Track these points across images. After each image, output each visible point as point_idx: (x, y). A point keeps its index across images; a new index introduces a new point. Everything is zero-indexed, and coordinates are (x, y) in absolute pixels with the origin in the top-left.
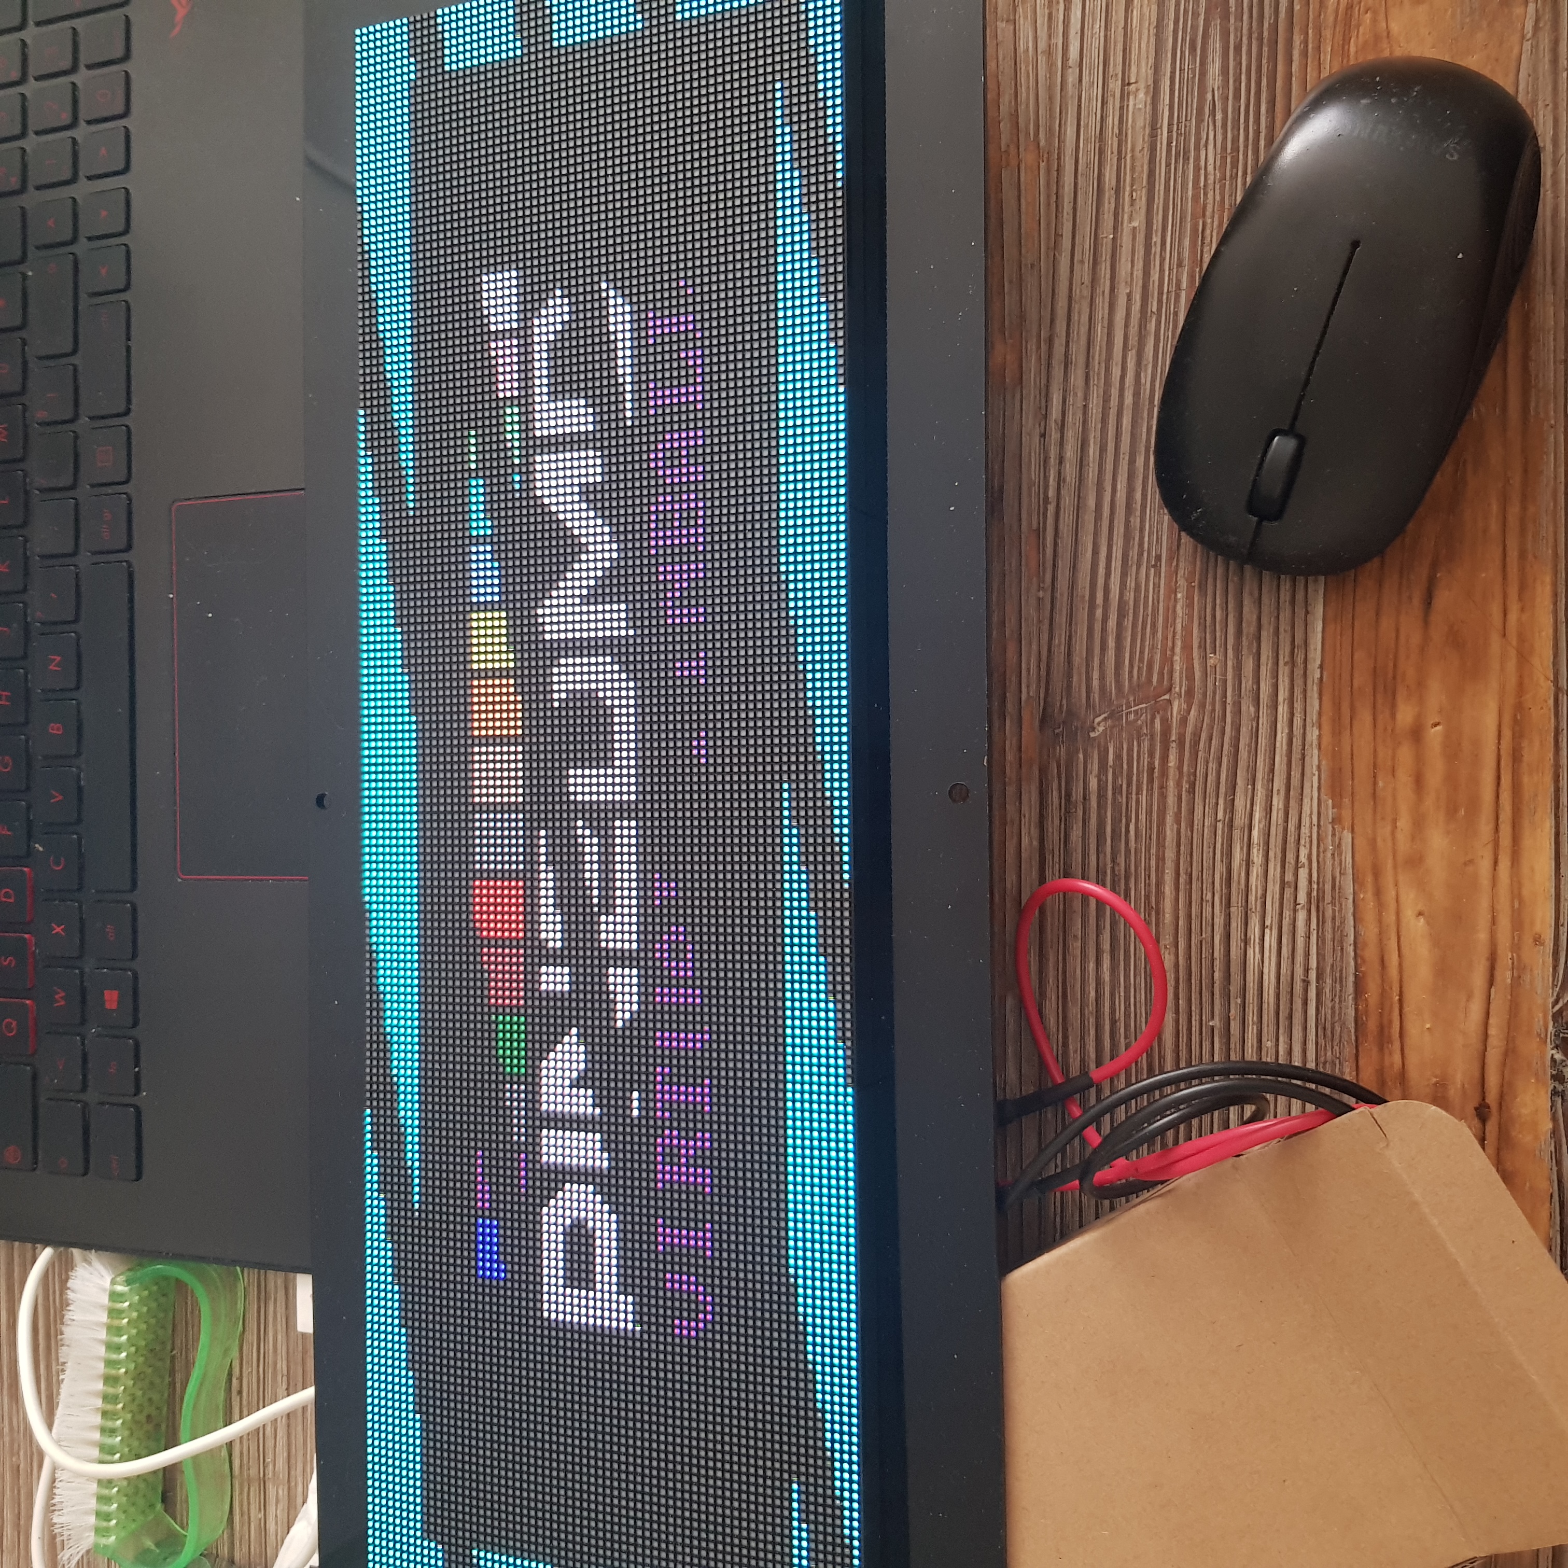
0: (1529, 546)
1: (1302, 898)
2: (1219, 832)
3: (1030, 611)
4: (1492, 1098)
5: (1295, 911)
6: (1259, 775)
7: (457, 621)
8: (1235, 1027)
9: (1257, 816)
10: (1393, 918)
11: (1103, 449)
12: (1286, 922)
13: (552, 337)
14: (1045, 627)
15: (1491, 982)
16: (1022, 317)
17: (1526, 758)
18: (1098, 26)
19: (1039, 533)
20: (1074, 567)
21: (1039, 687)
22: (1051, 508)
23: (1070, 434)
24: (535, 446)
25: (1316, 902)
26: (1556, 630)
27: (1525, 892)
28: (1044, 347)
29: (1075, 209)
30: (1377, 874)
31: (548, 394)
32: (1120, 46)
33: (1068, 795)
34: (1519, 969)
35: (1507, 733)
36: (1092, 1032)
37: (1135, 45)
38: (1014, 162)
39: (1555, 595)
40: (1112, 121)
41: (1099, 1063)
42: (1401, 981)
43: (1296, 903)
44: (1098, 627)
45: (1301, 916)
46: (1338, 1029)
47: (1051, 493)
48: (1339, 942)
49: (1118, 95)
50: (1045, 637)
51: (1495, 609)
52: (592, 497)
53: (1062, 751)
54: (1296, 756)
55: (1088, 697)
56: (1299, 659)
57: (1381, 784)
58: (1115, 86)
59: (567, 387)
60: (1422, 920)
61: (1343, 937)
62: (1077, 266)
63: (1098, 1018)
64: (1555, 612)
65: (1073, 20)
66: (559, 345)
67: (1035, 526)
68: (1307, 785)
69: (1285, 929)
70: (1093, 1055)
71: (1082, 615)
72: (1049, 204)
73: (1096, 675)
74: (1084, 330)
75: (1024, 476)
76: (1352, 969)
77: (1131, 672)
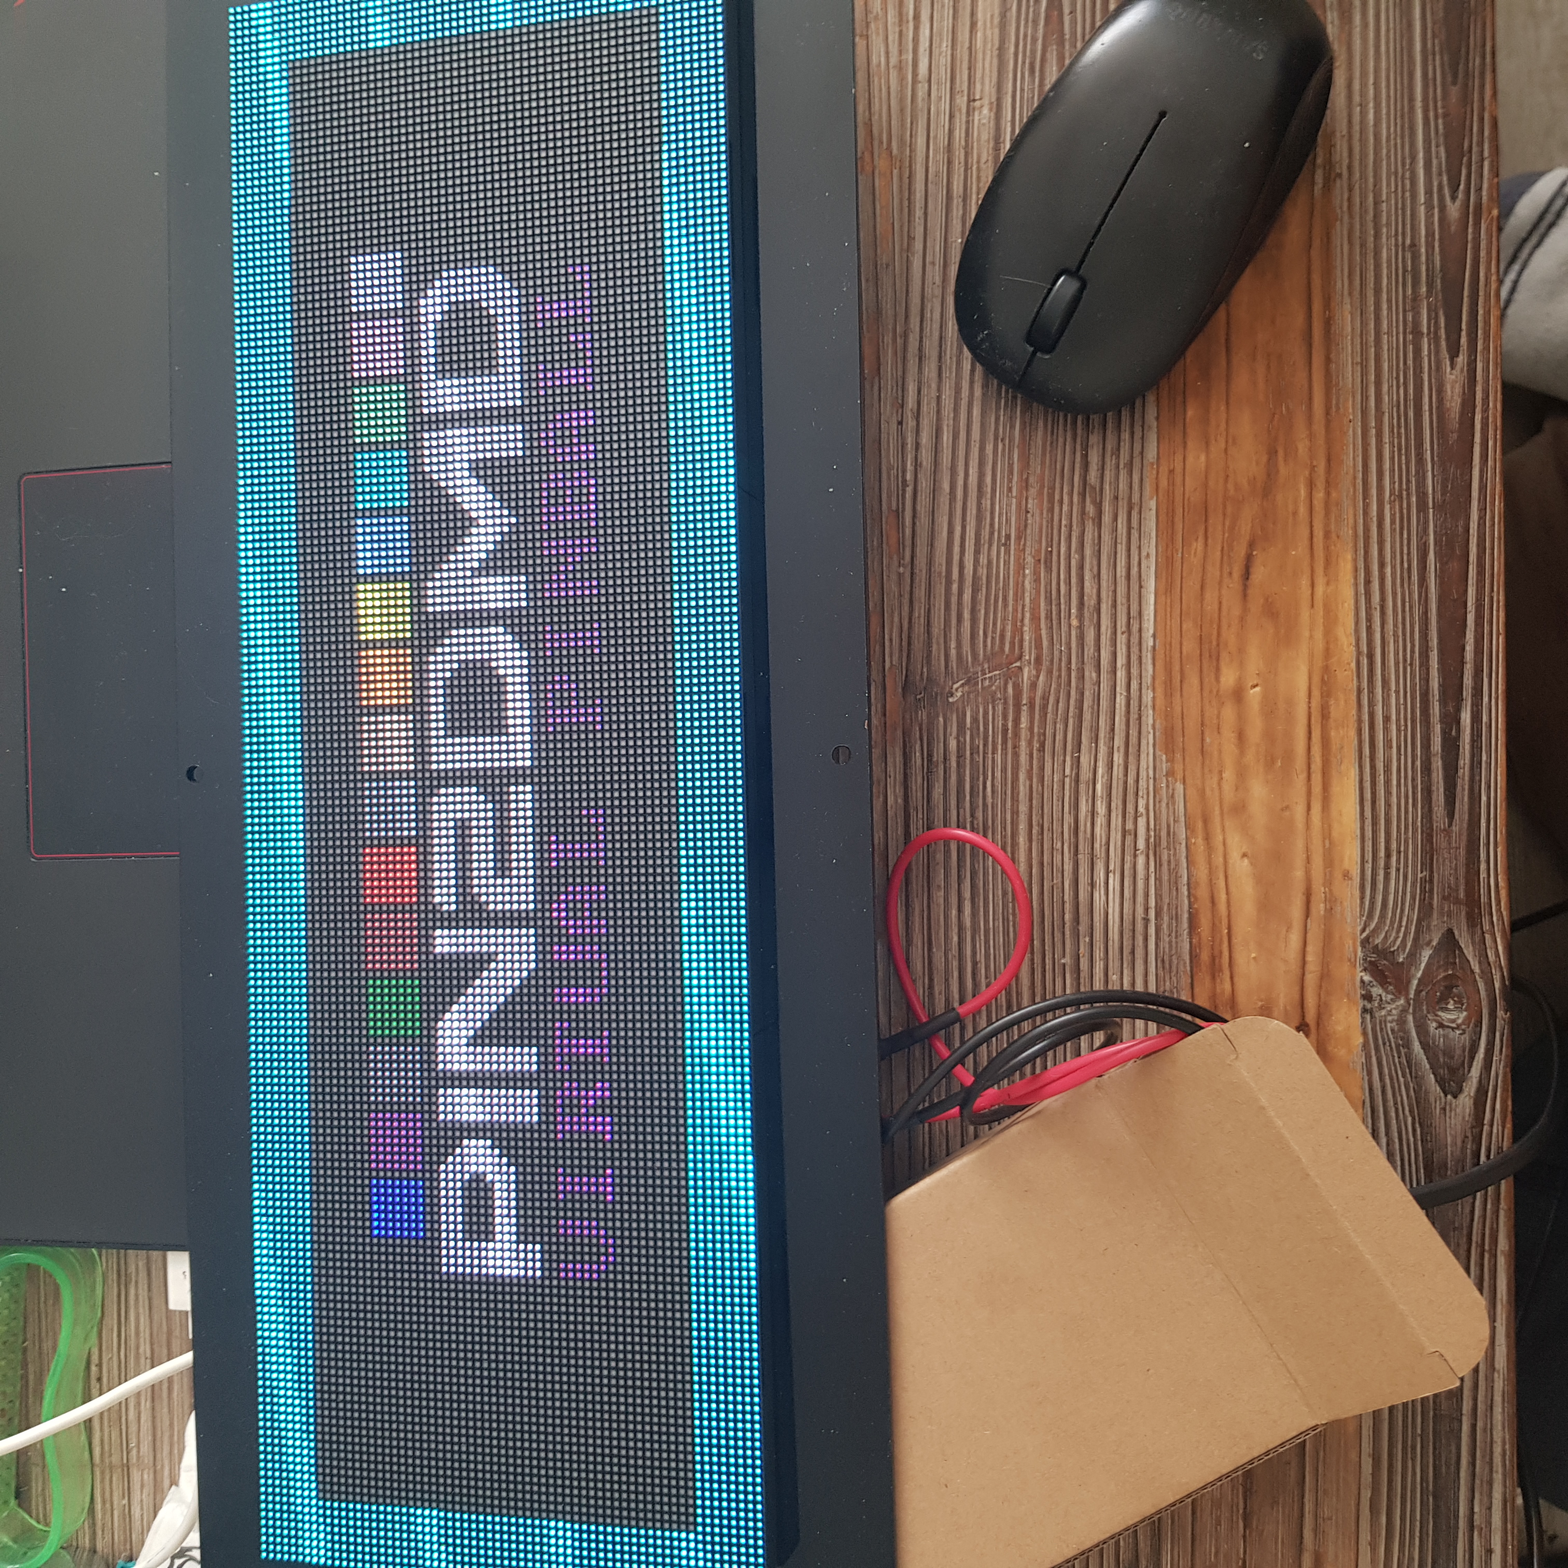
0: (1333, 527)
1: (1141, 844)
2: (1067, 787)
3: (891, 586)
4: (1311, 1018)
5: (1135, 856)
6: (1102, 735)
7: (343, 592)
8: (1084, 964)
9: (1100, 771)
10: (1221, 859)
11: (955, 437)
12: (1127, 866)
13: (439, 317)
14: (906, 601)
15: (1307, 913)
16: (879, 311)
17: (1332, 715)
18: (946, 45)
19: (898, 514)
20: (932, 545)
21: (900, 657)
22: (909, 490)
23: (925, 423)
24: (422, 422)
25: (1154, 848)
26: (1357, 602)
27: (1335, 834)
28: (899, 341)
29: (926, 214)
30: (1206, 821)
31: (435, 372)
32: (965, 65)
33: (930, 756)
34: (1331, 901)
35: (1316, 693)
36: (956, 974)
37: (979, 65)
38: (868, 168)
39: (1356, 570)
40: (959, 134)
41: (962, 1002)
42: (1229, 916)
43: (1136, 850)
44: (954, 599)
45: (1141, 860)
46: (1175, 961)
47: (909, 476)
48: (1175, 882)
49: (964, 110)
50: (906, 608)
51: (1305, 582)
52: (482, 473)
53: (923, 715)
54: (1134, 716)
55: (947, 667)
56: (1135, 628)
57: (1208, 740)
58: (962, 101)
59: (455, 366)
60: (1246, 861)
61: (1178, 877)
62: (929, 267)
63: (960, 959)
64: (1356, 585)
65: (921, 39)
66: (446, 325)
67: (894, 507)
68: (1144, 742)
69: (1126, 873)
70: (956, 996)
71: (940, 589)
72: (901, 210)
73: (953, 645)
74: (936, 326)
75: (884, 461)
76: (1186, 907)
77: (985, 642)
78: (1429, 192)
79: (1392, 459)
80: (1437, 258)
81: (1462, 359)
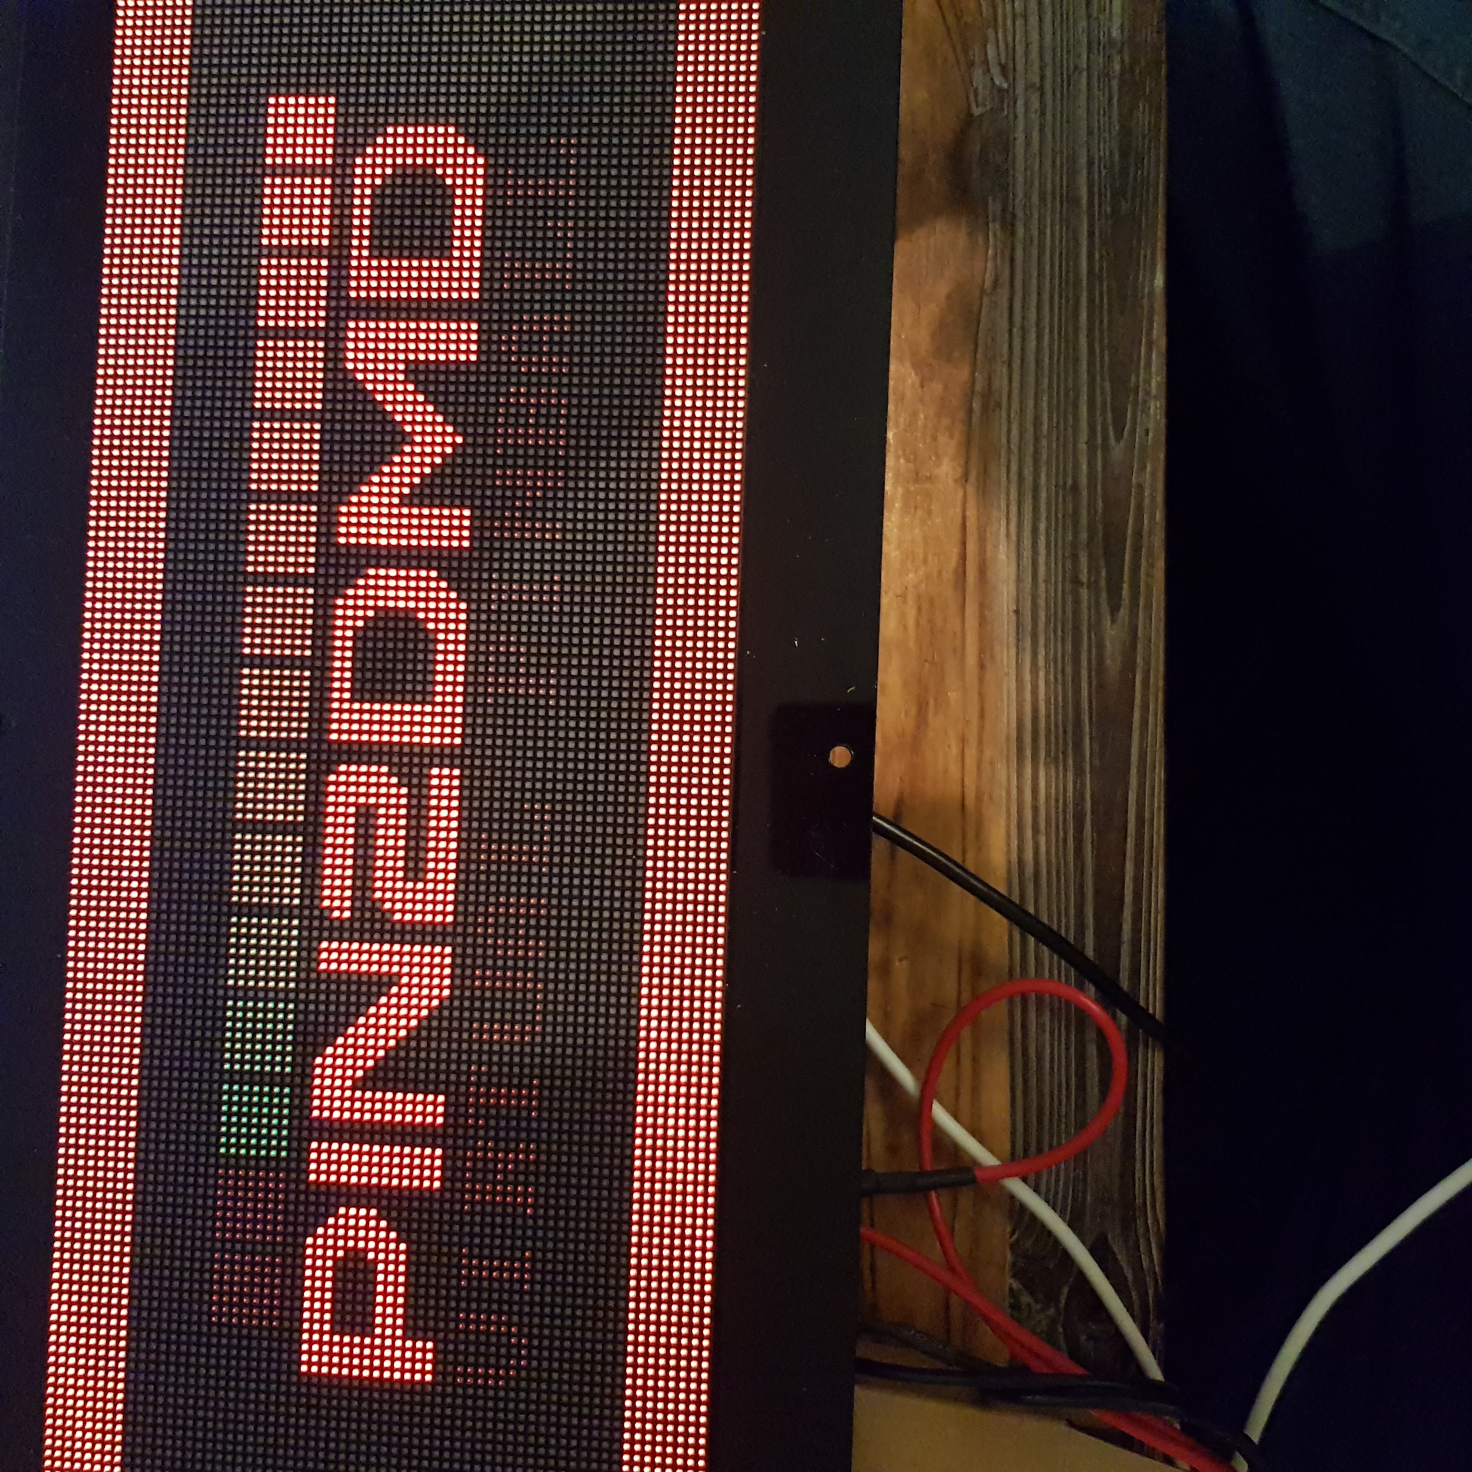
78: (1092, 431)
79: (1048, 717)
80: (1099, 505)
81: (1123, 613)
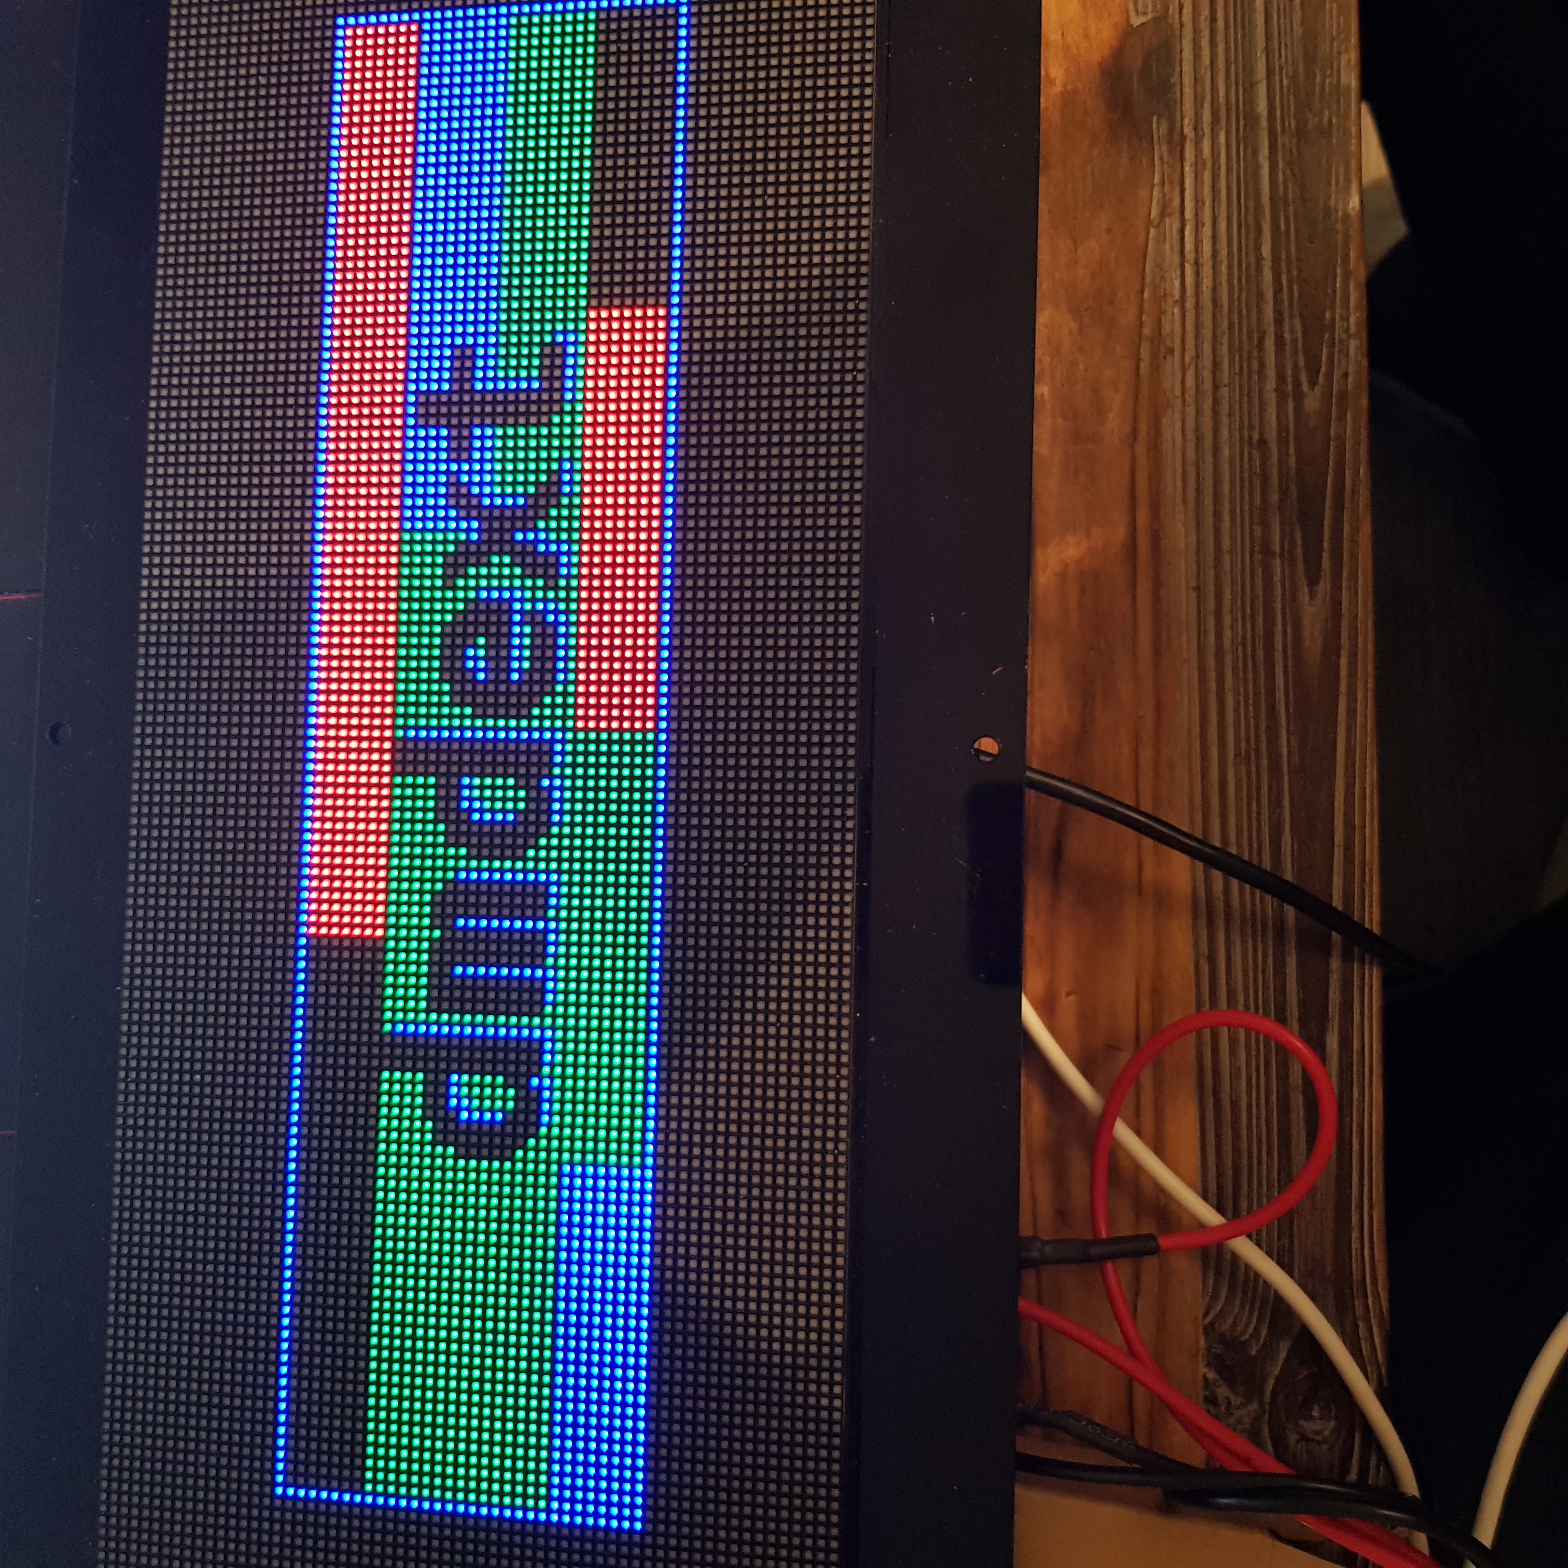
15: (1136, 1291)
34: (1166, 1275)
35: (1145, 1005)
78: (1281, 376)
79: (1237, 710)
80: (1292, 461)
81: (1324, 586)
